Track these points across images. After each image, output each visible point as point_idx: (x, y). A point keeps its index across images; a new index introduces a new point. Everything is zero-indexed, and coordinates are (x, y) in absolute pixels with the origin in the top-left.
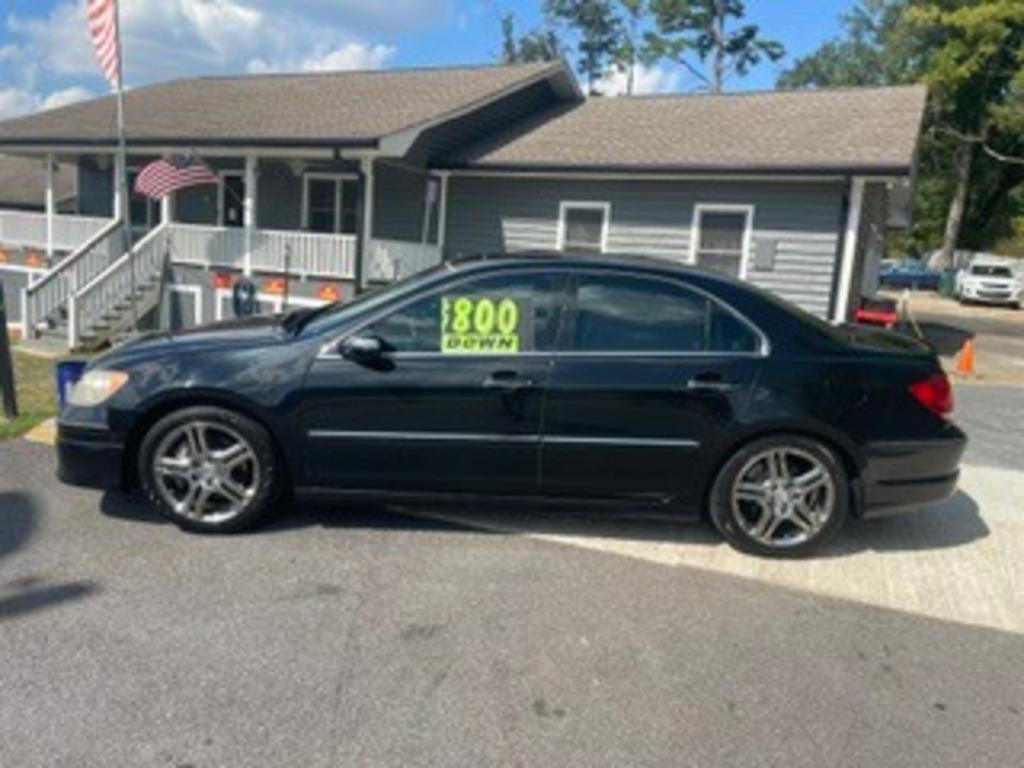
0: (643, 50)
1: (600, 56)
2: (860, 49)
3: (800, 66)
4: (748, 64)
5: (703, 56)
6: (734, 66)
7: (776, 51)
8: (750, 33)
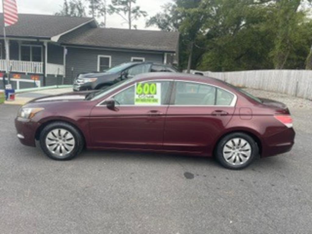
0: (108, 9)
1: (95, 10)
2: (166, 16)
3: (151, 19)
4: (138, 17)
5: (125, 13)
6: (134, 17)
7: (145, 14)
8: (138, 8)
